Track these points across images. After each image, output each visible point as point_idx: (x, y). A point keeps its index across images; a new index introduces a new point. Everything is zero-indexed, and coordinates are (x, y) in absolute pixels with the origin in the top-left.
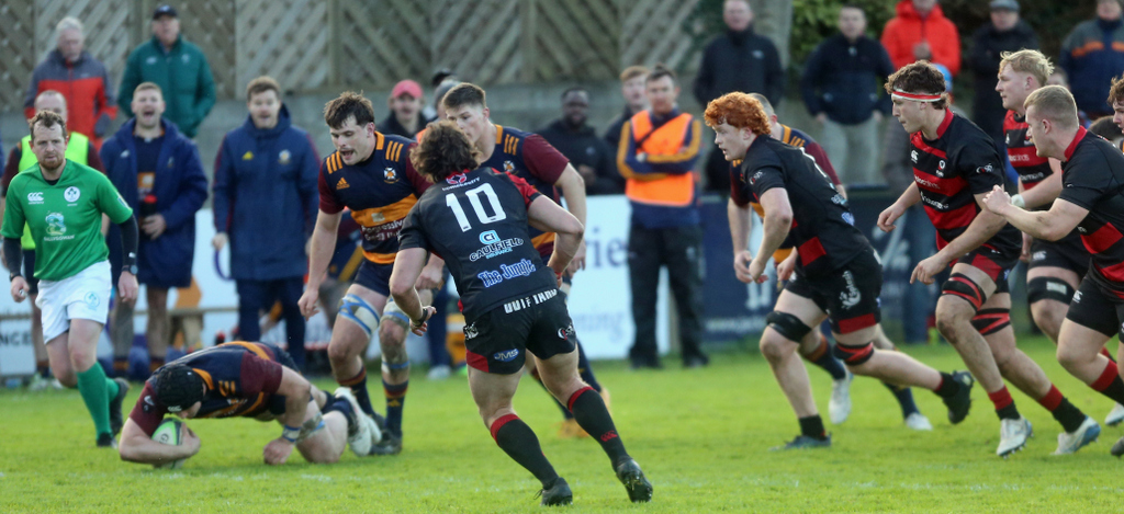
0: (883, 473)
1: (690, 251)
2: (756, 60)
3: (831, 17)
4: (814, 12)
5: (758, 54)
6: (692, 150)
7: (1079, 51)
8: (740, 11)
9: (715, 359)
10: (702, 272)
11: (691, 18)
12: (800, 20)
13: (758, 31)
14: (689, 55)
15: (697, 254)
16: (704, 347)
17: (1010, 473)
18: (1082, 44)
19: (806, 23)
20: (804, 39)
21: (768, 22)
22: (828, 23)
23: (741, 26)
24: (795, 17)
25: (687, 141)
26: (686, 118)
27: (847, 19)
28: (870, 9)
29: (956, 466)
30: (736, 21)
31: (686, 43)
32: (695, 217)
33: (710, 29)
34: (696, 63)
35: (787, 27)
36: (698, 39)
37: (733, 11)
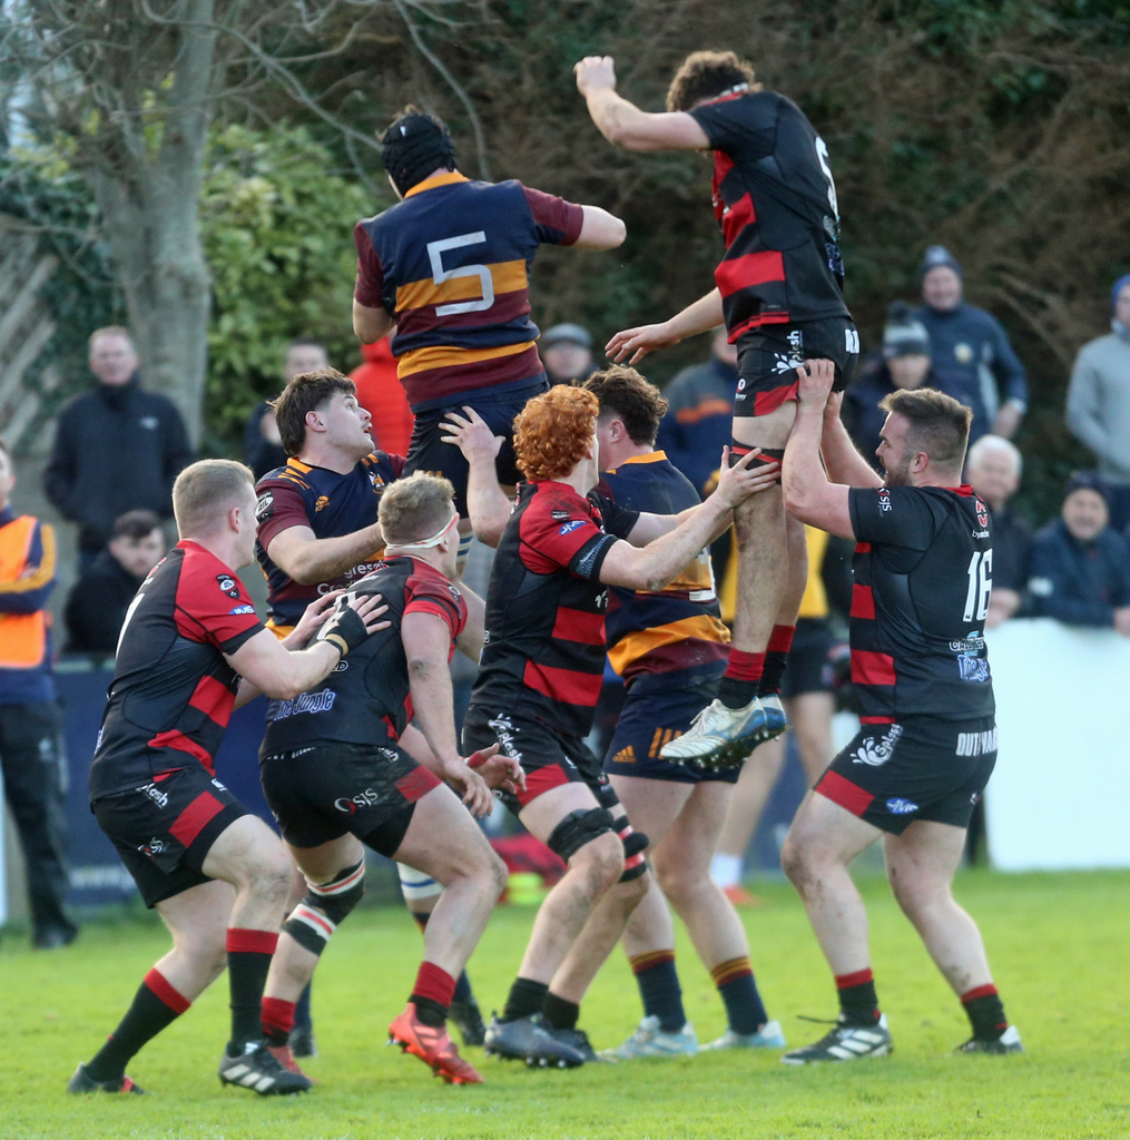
0: (362, 1121)
1: (45, 745)
2: (146, 431)
3: (271, 361)
4: (244, 353)
5: (150, 423)
6: (46, 572)
7: (688, 416)
8: (118, 354)
9: (87, 934)
10: (64, 781)
11: (37, 365)
12: (219, 367)
13: (149, 385)
14: (36, 425)
15: (54, 749)
16: (69, 911)
17: (574, 1118)
18: (694, 403)
19: (230, 371)
20: (228, 397)
21: (166, 370)
22: (267, 371)
23: (120, 377)
24: (211, 362)
25: (34, 558)
26: (26, 525)
27: (300, 364)
28: (337, 347)
29: (485, 1109)
30: (112, 370)
31: (30, 407)
32: (48, 688)
33: (69, 383)
34: (47, 440)
35: (200, 378)
36: (50, 399)
37: (105, 355)
